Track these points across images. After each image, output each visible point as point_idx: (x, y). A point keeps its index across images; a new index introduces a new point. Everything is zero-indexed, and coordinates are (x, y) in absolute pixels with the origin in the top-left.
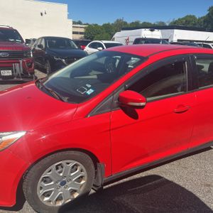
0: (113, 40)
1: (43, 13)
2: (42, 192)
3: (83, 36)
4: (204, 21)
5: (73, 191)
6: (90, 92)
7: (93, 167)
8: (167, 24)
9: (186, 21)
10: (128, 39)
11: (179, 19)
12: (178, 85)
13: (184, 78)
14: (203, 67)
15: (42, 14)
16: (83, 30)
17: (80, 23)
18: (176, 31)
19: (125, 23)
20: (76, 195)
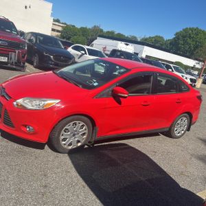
0: (92, 46)
1: (28, 7)
2: (62, 137)
3: (59, 34)
4: (170, 44)
5: (78, 141)
6: (96, 84)
7: (92, 128)
8: (139, 40)
9: (155, 40)
10: (105, 48)
11: (150, 38)
12: (146, 89)
13: (149, 85)
14: (162, 81)
15: (26, 7)
16: (60, 29)
17: (58, 21)
18: (145, 47)
19: (102, 31)
20: (79, 144)
